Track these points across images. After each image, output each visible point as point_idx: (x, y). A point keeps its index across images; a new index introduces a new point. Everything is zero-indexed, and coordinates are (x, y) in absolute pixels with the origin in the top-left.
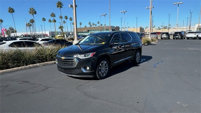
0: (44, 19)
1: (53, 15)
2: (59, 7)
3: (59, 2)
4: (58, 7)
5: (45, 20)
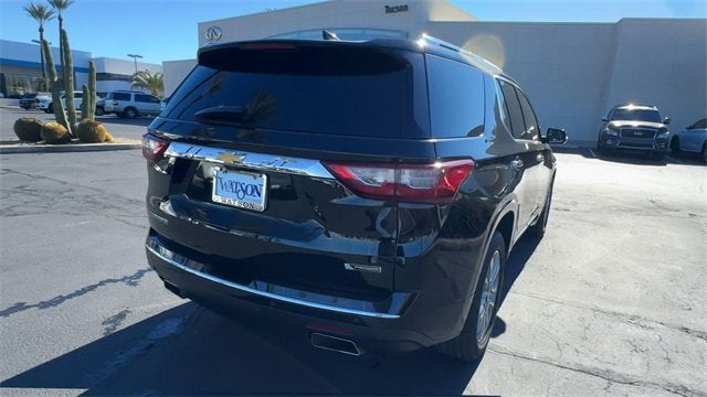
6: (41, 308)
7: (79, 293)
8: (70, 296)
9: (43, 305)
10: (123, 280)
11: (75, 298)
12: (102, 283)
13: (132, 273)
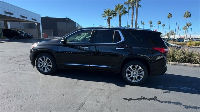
6: (181, 103)
7: (170, 102)
8: (173, 103)
9: (180, 104)
10: (157, 100)
11: (172, 102)
12: (162, 102)
13: (152, 101)
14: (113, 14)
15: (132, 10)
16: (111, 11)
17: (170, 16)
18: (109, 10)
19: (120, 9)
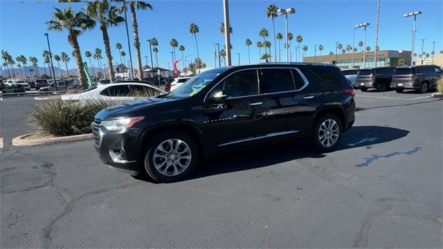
0: (249, 42)
1: (264, 33)
2: (271, 17)
3: (271, 6)
4: (269, 16)
5: (251, 43)
14: (84, 21)
15: (132, 14)
16: (77, 15)
17: (195, 29)
18: (69, 11)
19: (102, 11)
